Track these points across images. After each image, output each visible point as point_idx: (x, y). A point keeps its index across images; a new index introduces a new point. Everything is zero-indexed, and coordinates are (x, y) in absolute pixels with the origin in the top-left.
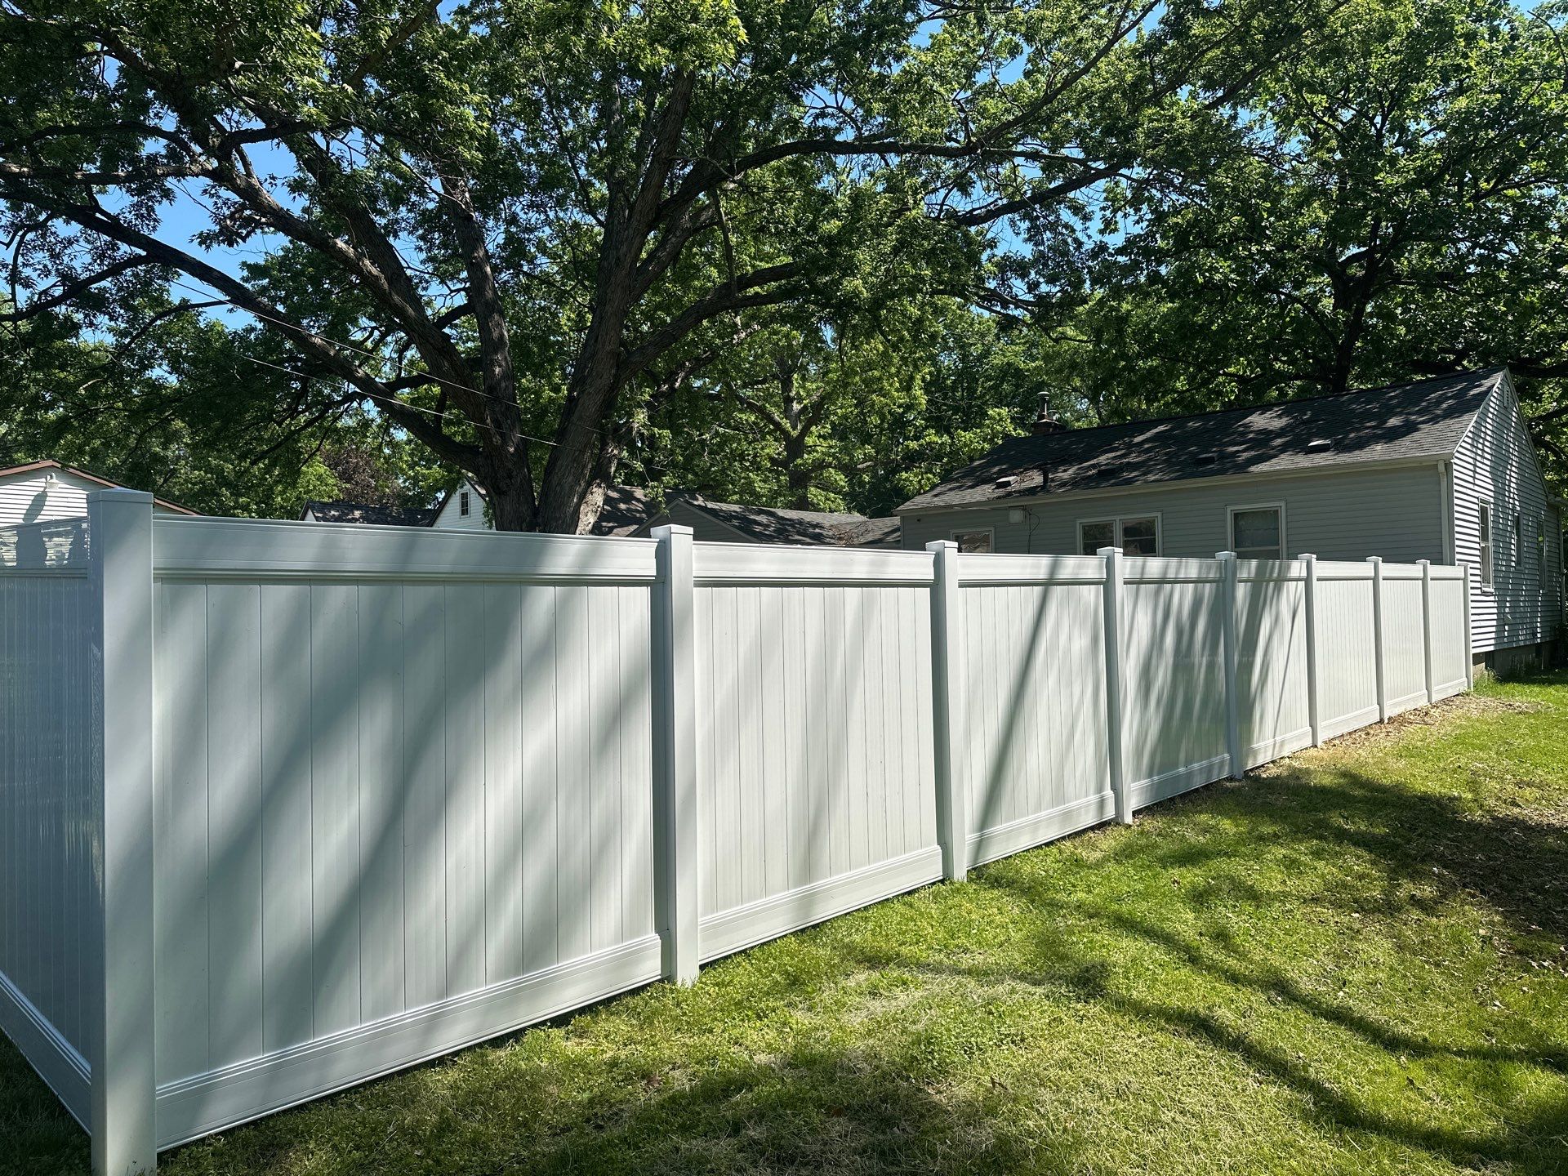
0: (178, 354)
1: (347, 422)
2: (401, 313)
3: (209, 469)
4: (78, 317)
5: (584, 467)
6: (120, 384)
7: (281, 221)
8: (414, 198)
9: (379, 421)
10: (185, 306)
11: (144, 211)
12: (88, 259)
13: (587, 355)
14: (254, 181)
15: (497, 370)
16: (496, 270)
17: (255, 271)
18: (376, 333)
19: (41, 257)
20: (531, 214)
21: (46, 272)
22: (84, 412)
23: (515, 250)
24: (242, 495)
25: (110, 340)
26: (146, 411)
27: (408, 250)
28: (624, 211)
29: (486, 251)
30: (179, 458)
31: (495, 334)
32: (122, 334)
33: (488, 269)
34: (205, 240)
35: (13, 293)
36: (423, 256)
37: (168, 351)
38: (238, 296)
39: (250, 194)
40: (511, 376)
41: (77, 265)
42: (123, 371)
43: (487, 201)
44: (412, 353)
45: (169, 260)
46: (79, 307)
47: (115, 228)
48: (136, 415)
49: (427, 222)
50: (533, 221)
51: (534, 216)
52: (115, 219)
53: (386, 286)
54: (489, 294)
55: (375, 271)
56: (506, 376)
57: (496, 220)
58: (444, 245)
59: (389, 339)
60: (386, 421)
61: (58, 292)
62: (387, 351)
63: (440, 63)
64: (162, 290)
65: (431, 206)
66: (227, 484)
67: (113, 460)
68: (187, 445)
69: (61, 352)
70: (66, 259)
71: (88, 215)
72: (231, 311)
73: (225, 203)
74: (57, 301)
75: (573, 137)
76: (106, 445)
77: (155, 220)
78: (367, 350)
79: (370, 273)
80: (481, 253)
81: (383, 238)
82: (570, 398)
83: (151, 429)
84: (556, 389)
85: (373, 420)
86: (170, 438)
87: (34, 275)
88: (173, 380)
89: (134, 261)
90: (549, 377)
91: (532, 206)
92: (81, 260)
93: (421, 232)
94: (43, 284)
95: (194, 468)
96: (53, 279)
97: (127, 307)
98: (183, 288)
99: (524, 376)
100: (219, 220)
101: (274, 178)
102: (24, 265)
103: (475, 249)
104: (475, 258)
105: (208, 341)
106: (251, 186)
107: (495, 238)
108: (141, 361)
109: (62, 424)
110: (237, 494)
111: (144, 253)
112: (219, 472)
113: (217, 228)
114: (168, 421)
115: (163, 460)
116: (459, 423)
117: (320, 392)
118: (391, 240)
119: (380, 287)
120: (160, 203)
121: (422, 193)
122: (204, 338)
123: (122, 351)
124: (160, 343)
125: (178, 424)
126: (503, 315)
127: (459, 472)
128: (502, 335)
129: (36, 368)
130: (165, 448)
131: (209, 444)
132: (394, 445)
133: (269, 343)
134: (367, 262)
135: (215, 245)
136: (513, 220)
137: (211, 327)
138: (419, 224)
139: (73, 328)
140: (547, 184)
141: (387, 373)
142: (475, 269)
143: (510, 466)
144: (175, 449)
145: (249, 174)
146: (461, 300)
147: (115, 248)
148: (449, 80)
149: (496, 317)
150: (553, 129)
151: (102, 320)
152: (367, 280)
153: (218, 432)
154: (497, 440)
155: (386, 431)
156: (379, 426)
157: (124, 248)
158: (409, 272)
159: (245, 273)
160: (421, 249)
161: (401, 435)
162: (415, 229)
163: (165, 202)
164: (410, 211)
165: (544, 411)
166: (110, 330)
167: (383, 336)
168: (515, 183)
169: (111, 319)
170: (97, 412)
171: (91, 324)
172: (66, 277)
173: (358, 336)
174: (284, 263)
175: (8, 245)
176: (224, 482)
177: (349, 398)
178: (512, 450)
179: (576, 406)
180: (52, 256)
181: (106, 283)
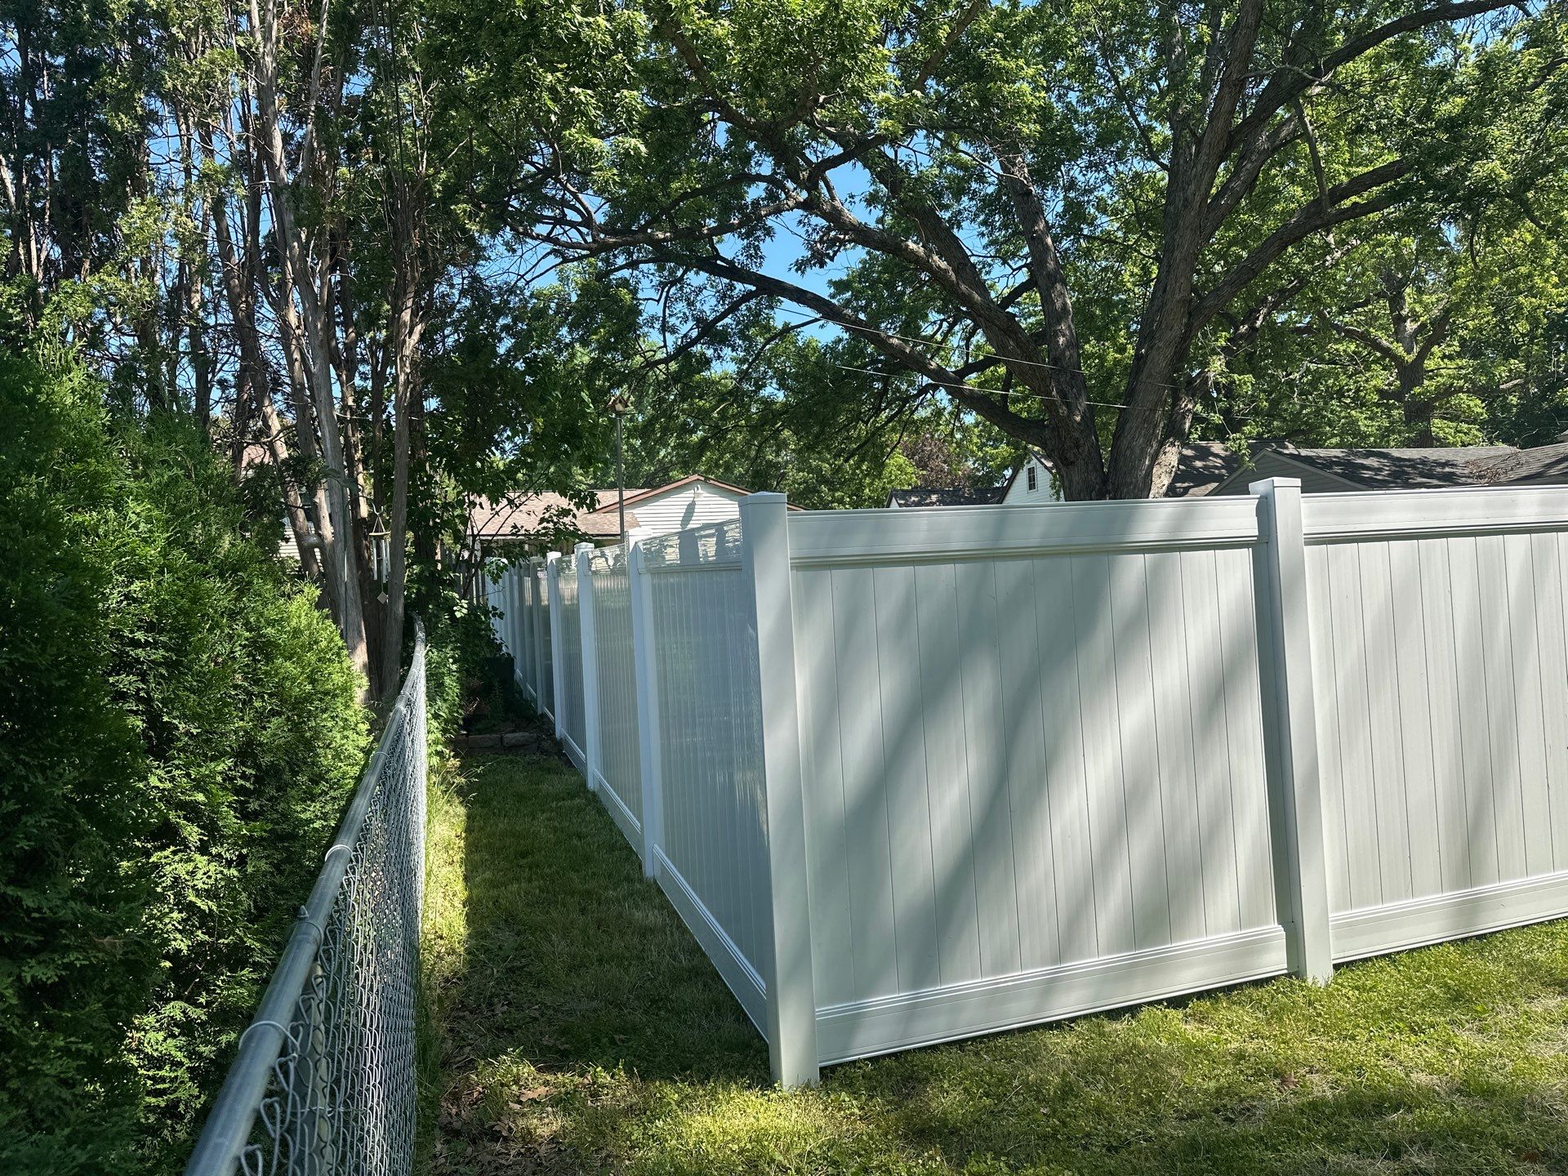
0: (784, 372)
1: (922, 413)
2: (966, 300)
3: (811, 470)
4: (710, 353)
5: (1156, 426)
6: (742, 405)
7: (861, 235)
8: (974, 185)
9: (950, 408)
10: (787, 329)
11: (752, 251)
12: (713, 302)
13: (1155, 308)
14: (837, 203)
15: (1061, 340)
16: (1057, 239)
17: (840, 286)
18: (945, 325)
19: (681, 306)
20: (1089, 175)
21: (685, 320)
22: (718, 433)
23: (1075, 214)
24: (838, 490)
25: (732, 368)
26: (762, 425)
27: (971, 238)
28: (1190, 148)
29: (1047, 222)
30: (787, 462)
31: (1058, 305)
32: (742, 361)
33: (1049, 241)
34: (801, 266)
35: (665, 341)
36: (985, 240)
37: (776, 370)
38: (828, 311)
39: (835, 217)
40: (1075, 344)
41: (706, 308)
42: (745, 393)
43: (1044, 174)
44: (979, 338)
45: (772, 289)
46: (710, 344)
47: (733, 272)
48: (755, 429)
49: (989, 204)
50: (1092, 181)
51: (1093, 177)
52: (731, 263)
53: (954, 277)
54: (1051, 265)
55: (943, 264)
56: (1069, 345)
57: (1055, 189)
58: (1005, 226)
59: (957, 328)
60: (957, 407)
61: (694, 333)
62: (955, 341)
63: (996, 45)
64: (768, 318)
65: (990, 190)
66: (826, 482)
67: (739, 470)
68: (794, 451)
69: (698, 386)
70: (698, 304)
71: (711, 264)
72: (822, 326)
73: (814, 230)
74: (694, 342)
75: (1130, 85)
76: (735, 458)
77: (761, 257)
78: (937, 342)
79: (939, 267)
80: (1042, 225)
81: (949, 230)
82: (1138, 357)
83: (766, 440)
84: (1122, 350)
85: (944, 409)
86: (782, 445)
87: (677, 323)
88: (781, 396)
89: (747, 297)
90: (1113, 339)
91: (1089, 167)
92: (709, 304)
93: (982, 217)
94: (684, 329)
95: (799, 470)
96: (691, 324)
97: (744, 337)
98: (786, 313)
99: (1088, 342)
100: (810, 246)
101: (852, 197)
102: (670, 316)
103: (1036, 223)
104: (1036, 232)
105: (806, 357)
106: (834, 208)
107: (1054, 207)
108: (756, 384)
109: (703, 444)
110: (833, 490)
111: (754, 288)
112: (818, 470)
113: (809, 254)
114: (778, 431)
115: (776, 466)
116: (1025, 399)
117: (898, 389)
118: (955, 231)
119: (948, 279)
120: (764, 240)
121: (981, 179)
122: (802, 354)
123: (743, 376)
124: (770, 364)
125: (786, 433)
126: (1065, 284)
127: (1025, 448)
128: (1065, 304)
129: (683, 401)
130: (778, 455)
131: (810, 448)
132: (964, 429)
133: (854, 352)
134: (936, 258)
135: (808, 269)
136: (1072, 185)
137: (807, 345)
138: (980, 210)
139: (706, 363)
140: (1104, 140)
141: (956, 361)
142: (1036, 242)
143: (1076, 434)
144: (785, 456)
145: (833, 198)
146: (1023, 277)
147: (732, 288)
148: (1005, 59)
149: (1058, 286)
150: (1109, 80)
151: (727, 352)
152: (937, 275)
153: (817, 437)
154: (1063, 410)
155: (957, 417)
156: (951, 413)
157: (740, 288)
158: (973, 259)
159: (832, 290)
160: (983, 235)
161: (969, 419)
162: (977, 216)
163: (768, 239)
164: (971, 199)
165: (1110, 375)
166: (733, 360)
167: (951, 326)
168: (1072, 146)
169: (733, 350)
170: (727, 431)
171: (719, 357)
172: (700, 321)
173: (928, 330)
174: (864, 273)
175: (658, 301)
176: (824, 480)
177: (923, 390)
178: (1078, 419)
179: (1145, 362)
180: (688, 304)
181: (727, 320)
